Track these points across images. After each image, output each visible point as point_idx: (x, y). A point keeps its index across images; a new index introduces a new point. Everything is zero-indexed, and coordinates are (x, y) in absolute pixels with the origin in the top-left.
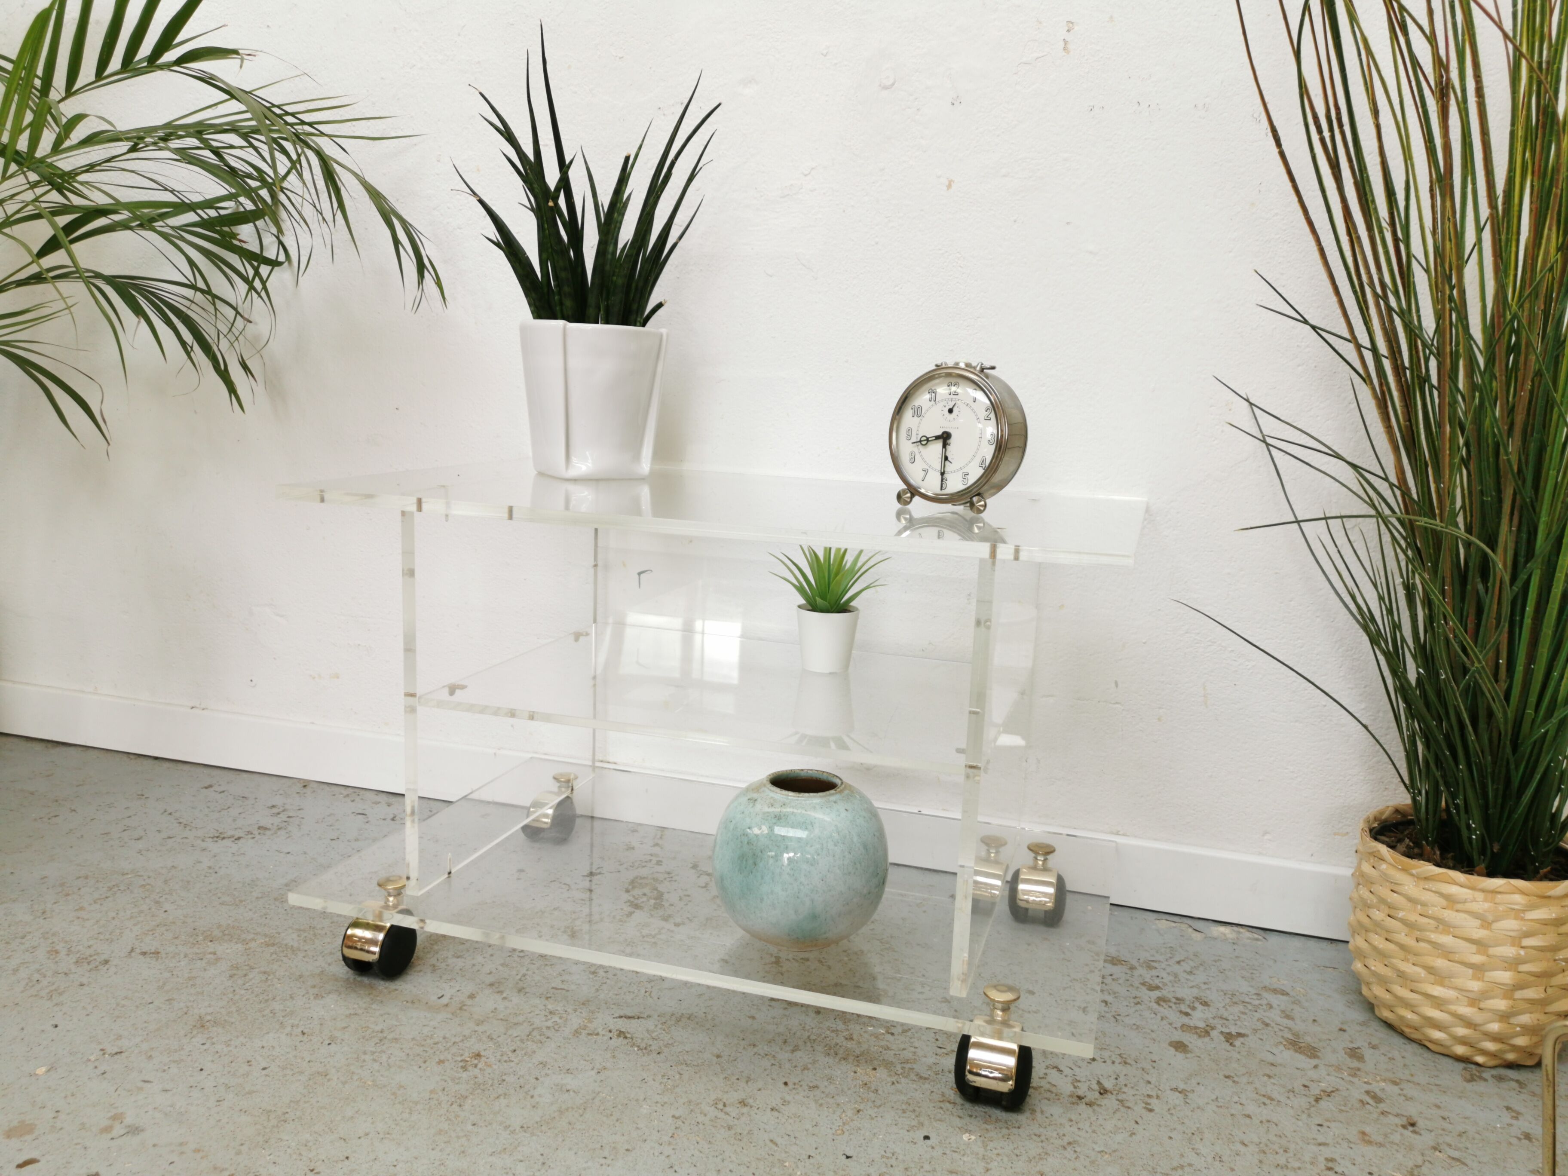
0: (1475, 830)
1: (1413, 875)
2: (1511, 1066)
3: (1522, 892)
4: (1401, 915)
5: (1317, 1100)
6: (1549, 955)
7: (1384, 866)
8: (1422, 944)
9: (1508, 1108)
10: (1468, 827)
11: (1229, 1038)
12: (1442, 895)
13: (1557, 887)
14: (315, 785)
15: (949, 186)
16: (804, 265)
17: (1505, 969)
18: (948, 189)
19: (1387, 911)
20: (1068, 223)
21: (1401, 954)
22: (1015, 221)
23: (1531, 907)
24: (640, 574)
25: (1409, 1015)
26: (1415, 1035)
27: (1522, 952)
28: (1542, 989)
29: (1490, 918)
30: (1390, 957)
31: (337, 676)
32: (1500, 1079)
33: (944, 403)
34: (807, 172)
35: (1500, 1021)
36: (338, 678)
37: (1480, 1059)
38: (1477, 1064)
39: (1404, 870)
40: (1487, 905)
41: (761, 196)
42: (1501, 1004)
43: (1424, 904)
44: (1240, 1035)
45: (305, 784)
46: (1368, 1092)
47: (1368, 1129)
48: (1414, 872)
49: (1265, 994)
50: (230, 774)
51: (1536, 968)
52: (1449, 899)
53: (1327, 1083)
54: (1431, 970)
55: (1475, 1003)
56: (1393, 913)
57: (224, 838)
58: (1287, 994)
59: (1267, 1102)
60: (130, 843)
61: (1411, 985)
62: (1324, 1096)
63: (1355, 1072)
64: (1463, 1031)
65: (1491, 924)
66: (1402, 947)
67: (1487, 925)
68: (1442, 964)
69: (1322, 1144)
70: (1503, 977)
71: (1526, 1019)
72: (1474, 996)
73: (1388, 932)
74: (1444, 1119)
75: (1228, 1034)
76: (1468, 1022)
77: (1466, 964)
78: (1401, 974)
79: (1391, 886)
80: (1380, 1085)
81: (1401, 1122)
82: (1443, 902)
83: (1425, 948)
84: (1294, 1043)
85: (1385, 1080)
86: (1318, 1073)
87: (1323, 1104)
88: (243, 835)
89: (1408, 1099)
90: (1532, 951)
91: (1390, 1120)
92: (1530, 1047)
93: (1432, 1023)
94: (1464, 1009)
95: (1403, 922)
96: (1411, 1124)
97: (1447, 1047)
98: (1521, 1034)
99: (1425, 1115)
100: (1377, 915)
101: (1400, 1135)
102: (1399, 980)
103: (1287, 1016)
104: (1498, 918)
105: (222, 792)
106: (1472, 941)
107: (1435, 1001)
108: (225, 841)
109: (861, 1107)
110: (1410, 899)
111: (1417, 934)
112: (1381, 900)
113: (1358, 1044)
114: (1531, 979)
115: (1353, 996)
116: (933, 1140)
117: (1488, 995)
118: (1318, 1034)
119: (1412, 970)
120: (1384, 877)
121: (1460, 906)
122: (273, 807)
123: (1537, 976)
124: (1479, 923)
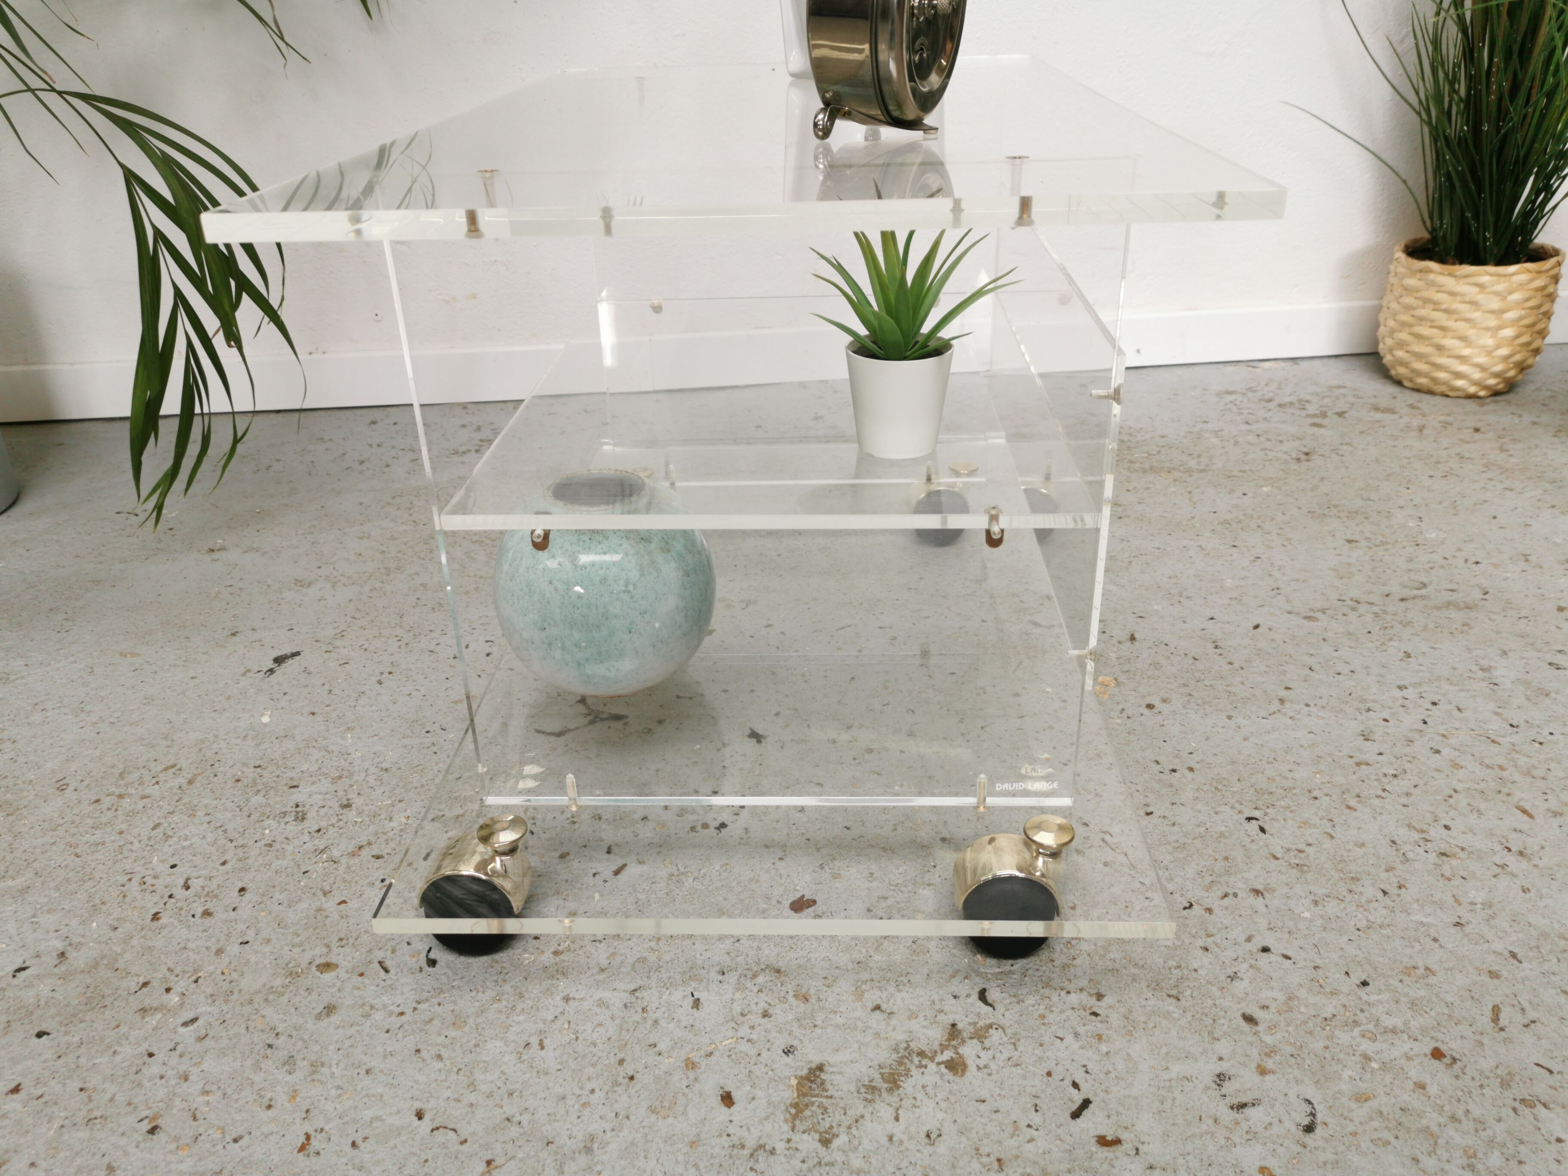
0: (1489, 238)
1: (1455, 277)
2: (1496, 394)
3: (1529, 271)
4: (1444, 307)
5: (1421, 431)
6: (1535, 311)
7: (1432, 276)
8: (1459, 323)
9: (1513, 414)
10: (1485, 236)
11: (1341, 414)
12: (1476, 285)
14: (473, 406)
17: (1512, 326)
19: (1432, 306)
21: (1441, 333)
25: (1442, 375)
26: (1443, 388)
27: (1523, 312)
28: (1529, 335)
29: (1504, 294)
30: (1432, 338)
32: (1496, 402)
35: (1503, 362)
36: (475, 298)
37: (1482, 393)
38: (1479, 397)
39: (1450, 275)
40: (1506, 285)
42: (1504, 351)
43: (1462, 295)
44: (1344, 412)
45: (464, 406)
47: (1460, 437)
48: (1458, 273)
49: (1335, 390)
50: (375, 410)
51: (1528, 321)
52: (1481, 286)
53: (1415, 422)
54: (1463, 339)
55: (1489, 353)
56: (1436, 307)
57: (464, 453)
58: (1345, 387)
59: (1396, 438)
60: (386, 470)
61: (1447, 353)
62: (1421, 429)
63: (1424, 415)
64: (1477, 375)
65: (1506, 297)
66: (1443, 329)
67: (1504, 298)
68: (1471, 333)
69: (1446, 449)
70: (1509, 332)
71: (1518, 357)
72: (1489, 349)
73: (1432, 321)
74: (1489, 425)
75: (1337, 413)
76: (1482, 368)
77: (1488, 329)
78: (1440, 348)
79: (1436, 289)
80: (1442, 418)
81: (1471, 431)
82: (1476, 289)
83: (1461, 325)
84: (1377, 409)
85: (1442, 415)
86: (1406, 419)
87: (1426, 432)
88: (477, 448)
89: (1463, 421)
90: (1528, 311)
91: (1465, 431)
92: (1515, 377)
93: (1458, 375)
94: (1482, 360)
95: (1447, 311)
96: (1477, 430)
97: (1463, 390)
98: (1512, 369)
99: (1479, 425)
100: (1422, 312)
101: (1477, 436)
102: (1438, 352)
103: (1359, 398)
104: (1511, 292)
105: (395, 424)
106: (1492, 312)
107: (1463, 359)
108: (468, 454)
109: (1188, 490)
110: (1452, 294)
111: (1455, 316)
112: (1427, 301)
113: (1410, 402)
114: (1525, 329)
115: (1382, 381)
116: (1250, 495)
117: (1498, 347)
118: (1383, 403)
119: (1449, 342)
120: (1432, 284)
121: (1488, 290)
122: (464, 426)
123: (1528, 326)
124: (1498, 298)
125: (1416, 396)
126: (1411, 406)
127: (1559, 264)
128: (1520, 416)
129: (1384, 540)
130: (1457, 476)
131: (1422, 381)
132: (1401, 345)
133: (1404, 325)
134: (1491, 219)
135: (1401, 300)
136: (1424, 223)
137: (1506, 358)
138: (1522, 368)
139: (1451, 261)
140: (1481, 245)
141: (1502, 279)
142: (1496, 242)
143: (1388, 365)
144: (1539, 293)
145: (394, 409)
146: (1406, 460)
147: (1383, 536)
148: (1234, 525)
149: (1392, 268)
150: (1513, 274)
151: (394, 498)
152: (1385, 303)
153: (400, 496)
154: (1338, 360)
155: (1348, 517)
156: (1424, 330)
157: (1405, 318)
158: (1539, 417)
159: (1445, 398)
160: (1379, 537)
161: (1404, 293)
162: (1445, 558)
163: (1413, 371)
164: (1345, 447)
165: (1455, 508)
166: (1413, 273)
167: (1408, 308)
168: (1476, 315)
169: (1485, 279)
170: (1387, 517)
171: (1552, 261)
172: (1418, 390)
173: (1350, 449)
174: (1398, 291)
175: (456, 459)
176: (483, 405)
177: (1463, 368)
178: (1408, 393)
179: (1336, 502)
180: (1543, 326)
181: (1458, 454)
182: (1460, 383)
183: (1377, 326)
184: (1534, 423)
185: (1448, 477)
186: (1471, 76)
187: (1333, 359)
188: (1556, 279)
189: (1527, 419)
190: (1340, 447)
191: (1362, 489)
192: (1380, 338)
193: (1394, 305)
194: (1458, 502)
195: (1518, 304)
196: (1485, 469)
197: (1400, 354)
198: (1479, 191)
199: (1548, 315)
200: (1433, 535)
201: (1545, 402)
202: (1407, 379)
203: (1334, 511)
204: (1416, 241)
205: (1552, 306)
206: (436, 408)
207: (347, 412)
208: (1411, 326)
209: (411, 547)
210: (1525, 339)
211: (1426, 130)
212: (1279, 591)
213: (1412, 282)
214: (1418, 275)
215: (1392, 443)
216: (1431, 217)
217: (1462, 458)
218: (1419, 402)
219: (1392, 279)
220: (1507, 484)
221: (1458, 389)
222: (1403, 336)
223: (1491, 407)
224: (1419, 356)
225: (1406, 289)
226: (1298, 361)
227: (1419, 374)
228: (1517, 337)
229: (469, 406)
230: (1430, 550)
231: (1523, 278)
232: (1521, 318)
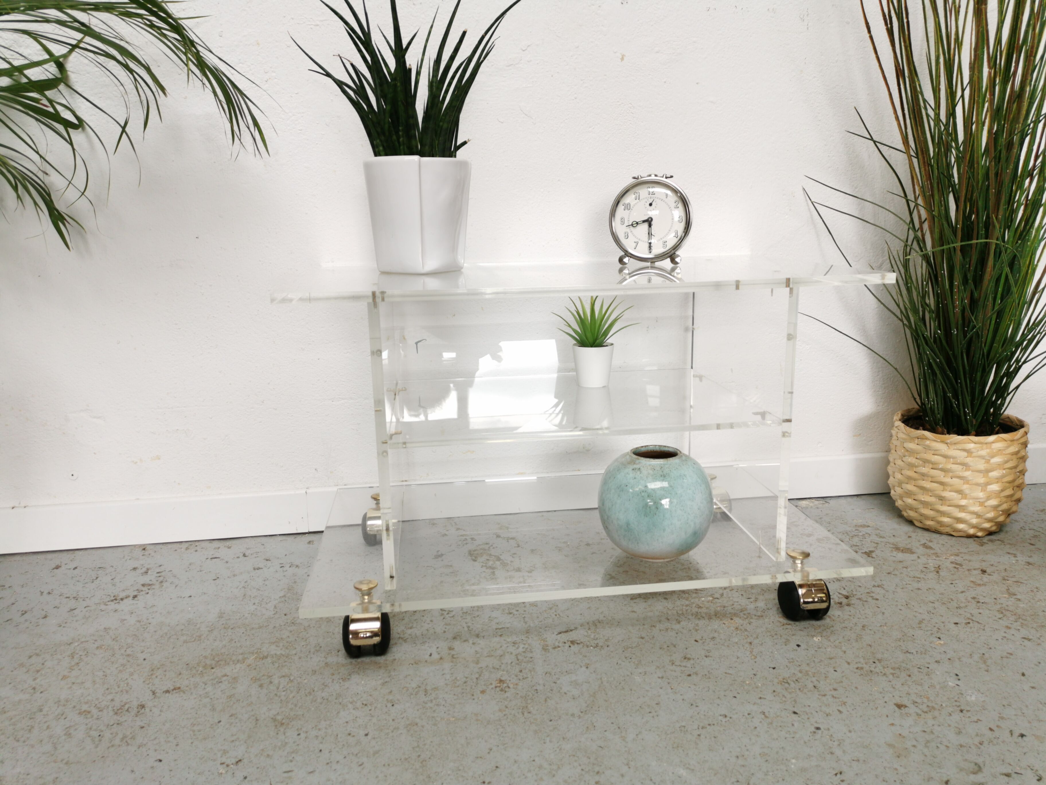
0: (969, 413)
4: (940, 466)
5: (938, 572)
6: (1013, 470)
7: (928, 442)
8: (954, 479)
9: (1008, 553)
10: (965, 412)
12: (964, 450)
13: (1017, 434)
14: (152, 547)
15: (622, 59)
16: (526, 115)
17: (997, 482)
18: (622, 61)
19: (931, 466)
20: (697, 83)
21: (941, 487)
22: (665, 82)
23: (1008, 447)
24: (417, 343)
25: (946, 520)
26: (948, 530)
27: (1004, 472)
28: (1011, 489)
29: (987, 458)
30: (934, 491)
31: (158, 458)
32: (991, 541)
33: (646, 200)
34: (524, 49)
35: (994, 510)
36: (159, 459)
37: (980, 534)
38: (977, 537)
39: (942, 442)
40: (988, 450)
41: (492, 65)
42: (993, 502)
43: (954, 458)
45: (144, 548)
46: (952, 563)
47: (972, 579)
48: (948, 441)
49: (860, 529)
50: (65, 554)
51: (1009, 478)
52: (968, 451)
53: (932, 563)
54: (959, 492)
55: (982, 504)
56: (935, 466)
57: (122, 599)
58: (869, 526)
59: (918, 580)
60: (41, 621)
61: (948, 503)
62: (938, 570)
63: (937, 555)
64: (974, 521)
65: (990, 460)
66: (942, 483)
67: (988, 462)
68: (965, 487)
69: (962, 592)
70: (995, 487)
71: (1005, 506)
72: (981, 501)
73: (932, 477)
74: (992, 565)
75: (866, 553)
76: (978, 515)
77: (977, 484)
78: (942, 499)
79: (933, 452)
80: (953, 558)
81: (980, 572)
82: (965, 454)
83: (956, 481)
84: (897, 549)
85: (952, 555)
86: (923, 560)
87: (942, 573)
88: (135, 593)
89: (970, 561)
90: (1008, 470)
91: (975, 572)
92: (1003, 521)
93: (959, 520)
94: (977, 509)
95: (942, 470)
96: (984, 572)
97: (964, 532)
98: (1002, 515)
99: (984, 566)
100: (924, 470)
101: (986, 578)
102: (941, 501)
103: (881, 537)
104: (993, 457)
105: (76, 568)
106: (980, 471)
107: (962, 508)
108: (125, 601)
109: (749, 641)
110: (945, 457)
111: (951, 474)
112: (926, 461)
113: (923, 542)
114: (1008, 485)
115: (896, 520)
116: (803, 646)
117: (988, 498)
118: (902, 541)
119: (947, 494)
120: (928, 448)
121: (974, 454)
122: (135, 569)
123: (1010, 482)
124: (983, 461)
125: (927, 534)
126: (924, 545)
127: (1026, 433)
128: (1015, 556)
129: (930, 704)
130: (978, 622)
131: (929, 523)
132: (909, 494)
133: (909, 478)
134: (968, 399)
135: (904, 459)
136: (915, 399)
137: (995, 508)
138: (1008, 513)
139: (940, 429)
140: (963, 418)
141: (985, 446)
142: (974, 416)
143: (901, 508)
144: (1014, 456)
145: (80, 553)
146: (931, 605)
147: (928, 698)
148: (793, 685)
149: (894, 432)
150: (993, 442)
151: (30, 657)
152: (891, 459)
153: (37, 655)
154: (858, 499)
155: (893, 674)
156: (927, 484)
157: (910, 473)
158: (1031, 557)
159: (950, 537)
160: (925, 700)
161: (906, 453)
162: (991, 729)
163: (922, 515)
164: (877, 590)
165: (985, 662)
166: (912, 439)
167: (911, 466)
168: (967, 474)
169: (971, 446)
170: (928, 674)
171: (1022, 431)
172: (927, 529)
173: (883, 591)
174: (901, 451)
175: (112, 606)
176: (161, 546)
177: (962, 515)
178: (920, 533)
179: (879, 656)
180: (1021, 481)
181: (974, 598)
182: (961, 526)
183: (888, 477)
184: (1029, 563)
185: (971, 625)
186: (938, 294)
187: (855, 498)
188: (1025, 445)
189: (1022, 559)
190: (874, 589)
191: (900, 640)
192: (891, 485)
193: (899, 462)
194: (987, 655)
195: (1000, 466)
196: (1001, 616)
197: (909, 501)
198: (956, 377)
199: (1023, 472)
200: (973, 698)
201: (1032, 542)
202: (917, 520)
203: (879, 666)
204: (909, 411)
205: (1025, 465)
206: (120, 549)
207: (39, 556)
208: (915, 480)
209: (14, 724)
210: (1009, 492)
211: (908, 331)
212: (842, 777)
213: (911, 446)
214: (916, 441)
215: (916, 585)
216: (920, 396)
217: (978, 602)
218: (931, 541)
219: (894, 442)
220: (1024, 632)
221: (960, 531)
222: (910, 487)
223: (990, 546)
224: (926, 504)
225: (907, 451)
226: (827, 500)
227: (927, 518)
228: (1002, 491)
229: (148, 547)
230: (975, 719)
231: (999, 445)
232: (1003, 476)
